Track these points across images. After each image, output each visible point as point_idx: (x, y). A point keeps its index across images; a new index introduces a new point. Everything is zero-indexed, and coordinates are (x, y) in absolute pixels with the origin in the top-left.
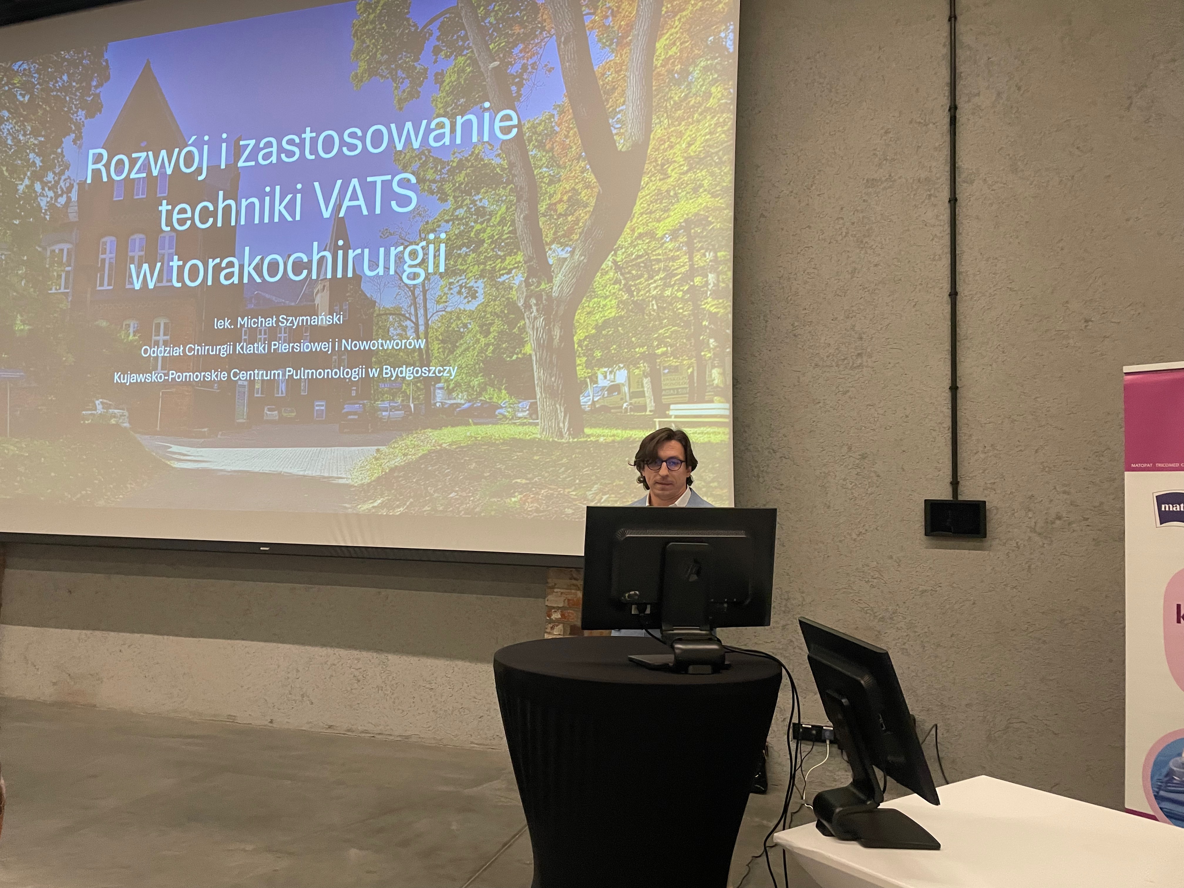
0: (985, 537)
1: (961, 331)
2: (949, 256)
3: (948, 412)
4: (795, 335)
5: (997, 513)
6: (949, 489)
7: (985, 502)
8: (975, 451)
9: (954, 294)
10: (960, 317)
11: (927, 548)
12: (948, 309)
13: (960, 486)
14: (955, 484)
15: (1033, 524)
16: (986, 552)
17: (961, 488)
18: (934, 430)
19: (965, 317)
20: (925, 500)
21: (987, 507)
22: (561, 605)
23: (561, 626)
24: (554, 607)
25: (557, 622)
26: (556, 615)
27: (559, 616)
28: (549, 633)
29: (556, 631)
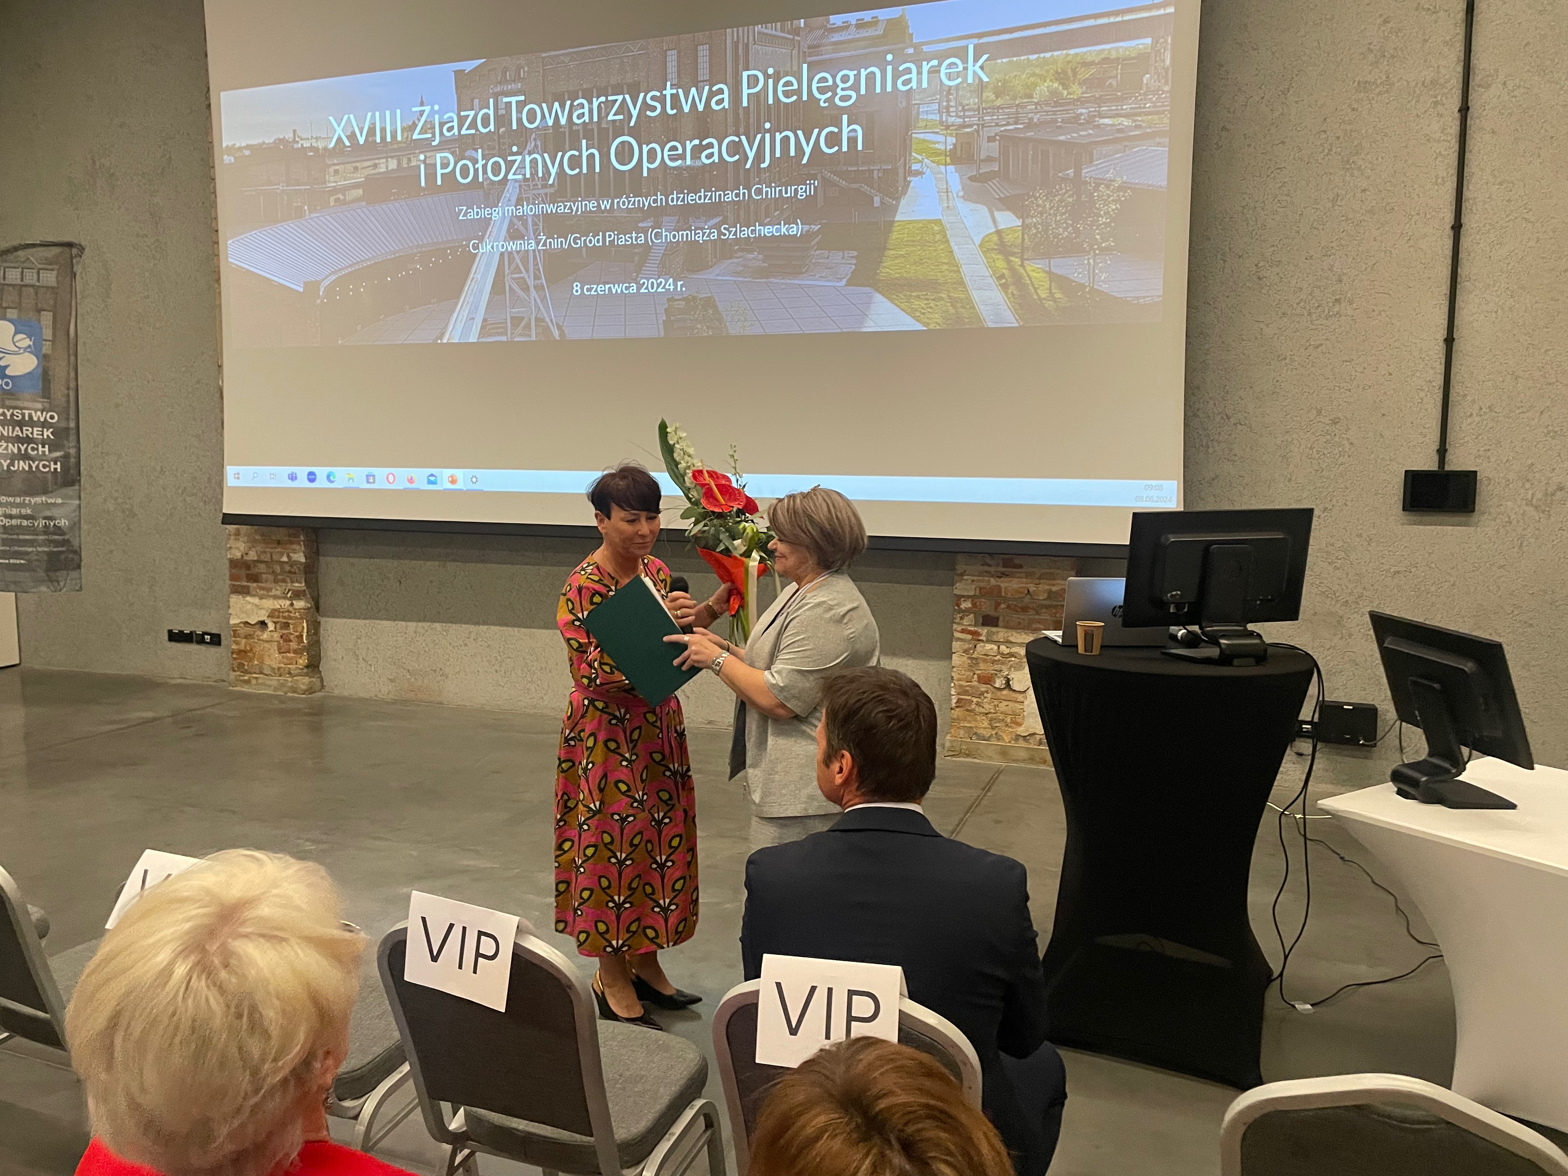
0: (1473, 511)
1: (1462, 271)
2: (1455, 179)
3: (1441, 369)
4: (1259, 278)
5: (1489, 484)
6: (1436, 458)
7: (1475, 472)
8: (1469, 414)
9: (1457, 227)
10: (1462, 255)
11: (1403, 524)
12: (1449, 243)
13: (1447, 454)
14: (1442, 452)
15: (1529, 497)
16: (1473, 529)
17: (1449, 457)
18: (1422, 390)
19: (1469, 255)
20: (1406, 471)
21: (1479, 478)
22: (972, 593)
23: (972, 616)
24: (963, 596)
25: (967, 611)
26: (966, 605)
27: (970, 605)
28: (958, 624)
29: (966, 622)
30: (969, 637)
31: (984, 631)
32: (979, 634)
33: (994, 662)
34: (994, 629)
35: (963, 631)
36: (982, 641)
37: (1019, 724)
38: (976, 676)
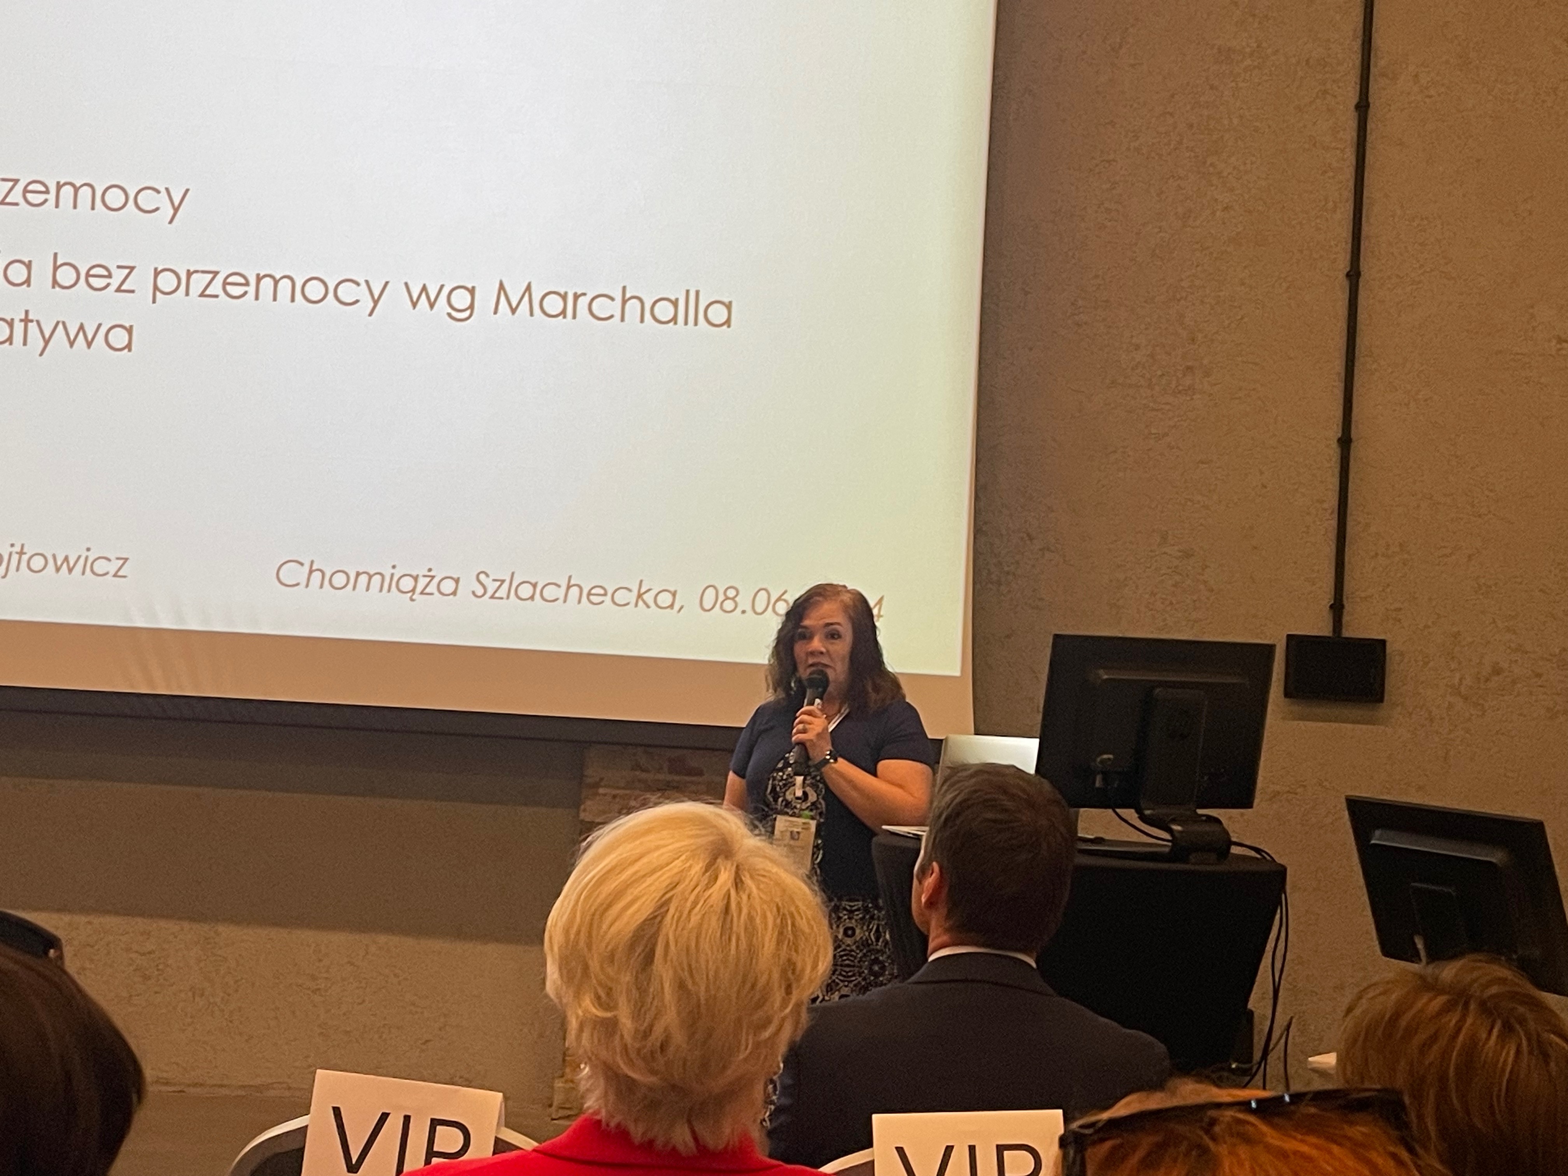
0: (1381, 700)
1: (1363, 342)
3: (1333, 482)
4: (1077, 324)
5: (1402, 661)
6: (1329, 617)
7: (1384, 642)
8: (1373, 554)
9: (1354, 275)
10: (1362, 316)
11: (1284, 718)
12: (1343, 298)
13: (1345, 612)
14: (1337, 608)
15: (1456, 681)
16: (1381, 728)
17: (1347, 616)
18: (1308, 514)
19: (1370, 318)
20: (1290, 636)
21: (1388, 651)
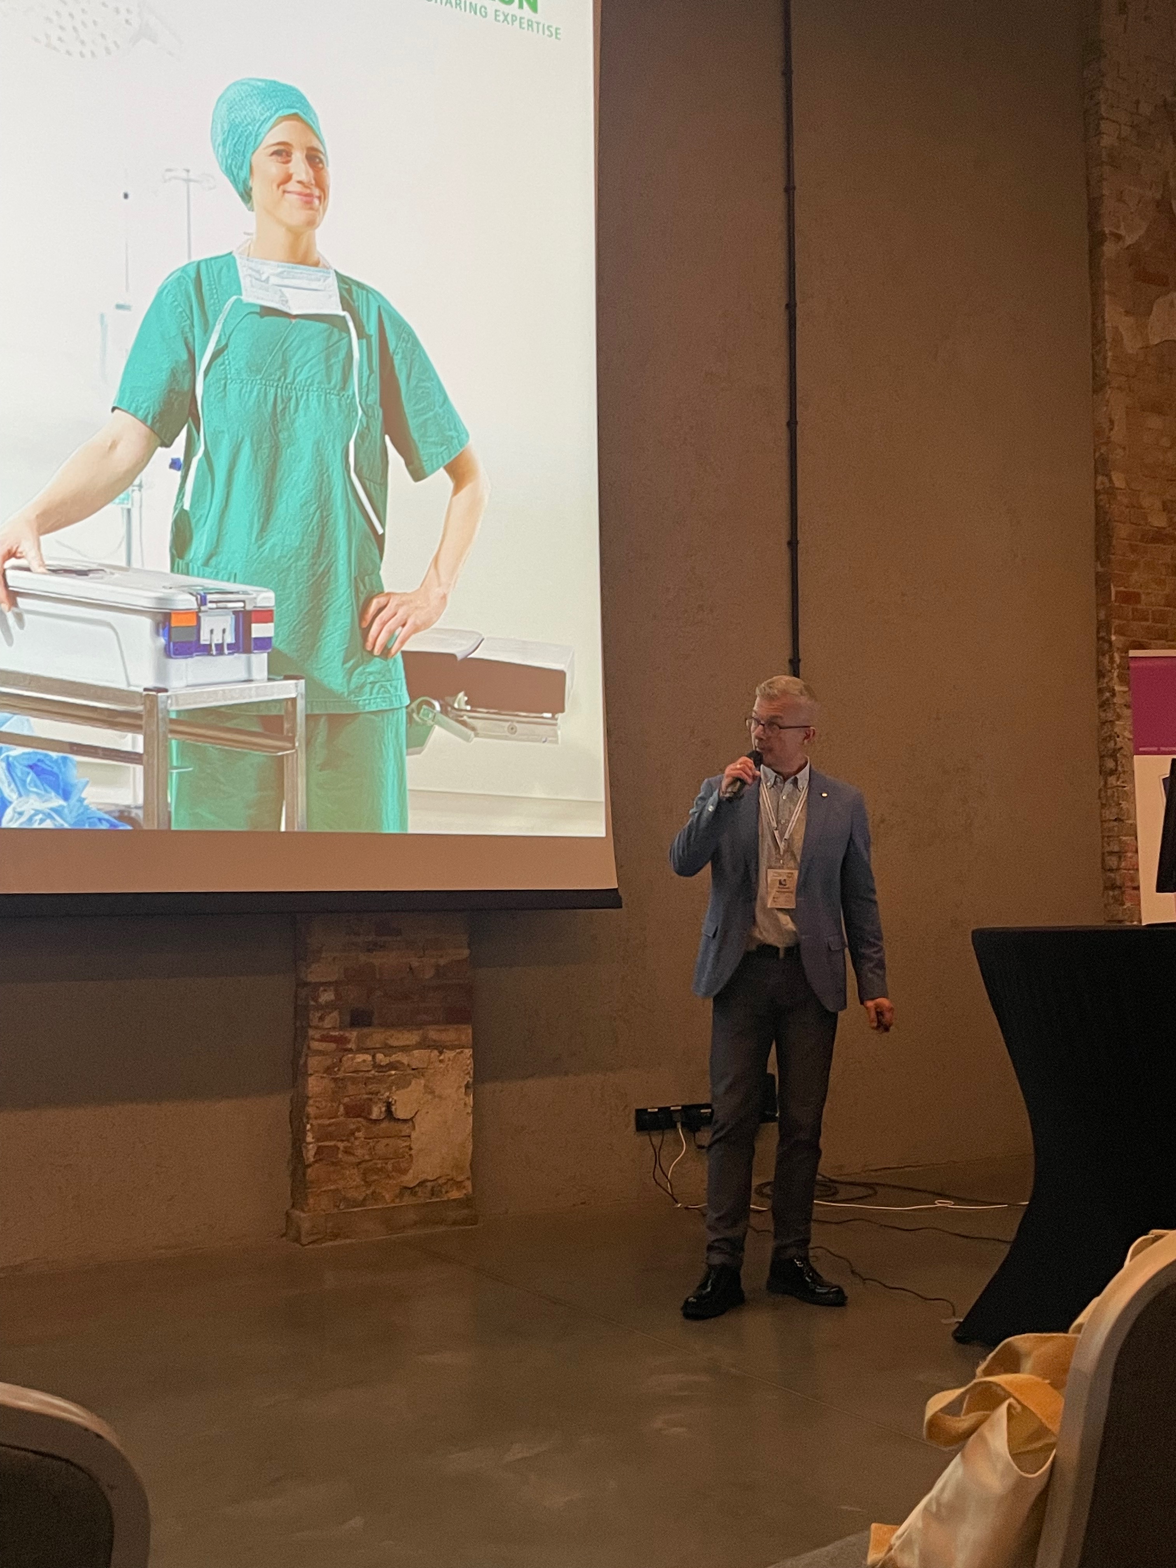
22: (333, 978)
23: (335, 1014)
24: (322, 984)
25: (329, 1007)
26: (327, 997)
27: (332, 997)
28: (316, 1028)
29: (327, 1023)
30: (333, 1046)
31: (353, 1035)
32: (346, 1040)
33: (367, 1081)
34: (366, 1030)
35: (324, 1039)
36: (350, 1050)
37: (405, 1172)
38: (342, 1108)
